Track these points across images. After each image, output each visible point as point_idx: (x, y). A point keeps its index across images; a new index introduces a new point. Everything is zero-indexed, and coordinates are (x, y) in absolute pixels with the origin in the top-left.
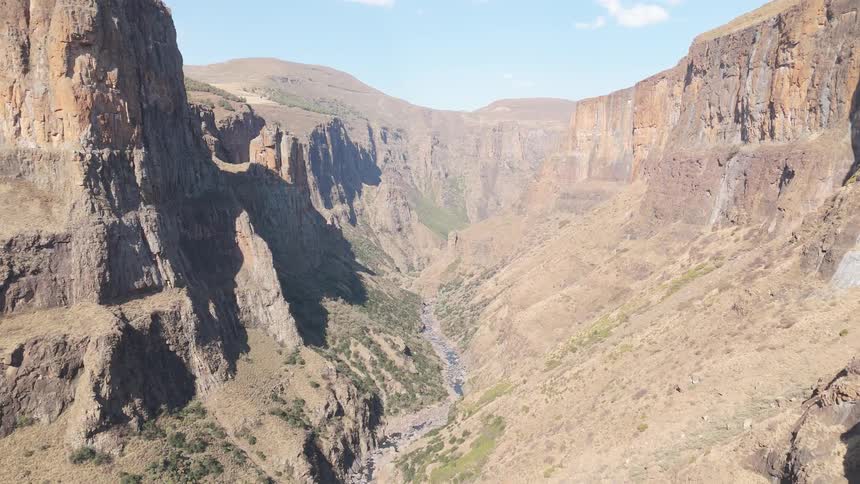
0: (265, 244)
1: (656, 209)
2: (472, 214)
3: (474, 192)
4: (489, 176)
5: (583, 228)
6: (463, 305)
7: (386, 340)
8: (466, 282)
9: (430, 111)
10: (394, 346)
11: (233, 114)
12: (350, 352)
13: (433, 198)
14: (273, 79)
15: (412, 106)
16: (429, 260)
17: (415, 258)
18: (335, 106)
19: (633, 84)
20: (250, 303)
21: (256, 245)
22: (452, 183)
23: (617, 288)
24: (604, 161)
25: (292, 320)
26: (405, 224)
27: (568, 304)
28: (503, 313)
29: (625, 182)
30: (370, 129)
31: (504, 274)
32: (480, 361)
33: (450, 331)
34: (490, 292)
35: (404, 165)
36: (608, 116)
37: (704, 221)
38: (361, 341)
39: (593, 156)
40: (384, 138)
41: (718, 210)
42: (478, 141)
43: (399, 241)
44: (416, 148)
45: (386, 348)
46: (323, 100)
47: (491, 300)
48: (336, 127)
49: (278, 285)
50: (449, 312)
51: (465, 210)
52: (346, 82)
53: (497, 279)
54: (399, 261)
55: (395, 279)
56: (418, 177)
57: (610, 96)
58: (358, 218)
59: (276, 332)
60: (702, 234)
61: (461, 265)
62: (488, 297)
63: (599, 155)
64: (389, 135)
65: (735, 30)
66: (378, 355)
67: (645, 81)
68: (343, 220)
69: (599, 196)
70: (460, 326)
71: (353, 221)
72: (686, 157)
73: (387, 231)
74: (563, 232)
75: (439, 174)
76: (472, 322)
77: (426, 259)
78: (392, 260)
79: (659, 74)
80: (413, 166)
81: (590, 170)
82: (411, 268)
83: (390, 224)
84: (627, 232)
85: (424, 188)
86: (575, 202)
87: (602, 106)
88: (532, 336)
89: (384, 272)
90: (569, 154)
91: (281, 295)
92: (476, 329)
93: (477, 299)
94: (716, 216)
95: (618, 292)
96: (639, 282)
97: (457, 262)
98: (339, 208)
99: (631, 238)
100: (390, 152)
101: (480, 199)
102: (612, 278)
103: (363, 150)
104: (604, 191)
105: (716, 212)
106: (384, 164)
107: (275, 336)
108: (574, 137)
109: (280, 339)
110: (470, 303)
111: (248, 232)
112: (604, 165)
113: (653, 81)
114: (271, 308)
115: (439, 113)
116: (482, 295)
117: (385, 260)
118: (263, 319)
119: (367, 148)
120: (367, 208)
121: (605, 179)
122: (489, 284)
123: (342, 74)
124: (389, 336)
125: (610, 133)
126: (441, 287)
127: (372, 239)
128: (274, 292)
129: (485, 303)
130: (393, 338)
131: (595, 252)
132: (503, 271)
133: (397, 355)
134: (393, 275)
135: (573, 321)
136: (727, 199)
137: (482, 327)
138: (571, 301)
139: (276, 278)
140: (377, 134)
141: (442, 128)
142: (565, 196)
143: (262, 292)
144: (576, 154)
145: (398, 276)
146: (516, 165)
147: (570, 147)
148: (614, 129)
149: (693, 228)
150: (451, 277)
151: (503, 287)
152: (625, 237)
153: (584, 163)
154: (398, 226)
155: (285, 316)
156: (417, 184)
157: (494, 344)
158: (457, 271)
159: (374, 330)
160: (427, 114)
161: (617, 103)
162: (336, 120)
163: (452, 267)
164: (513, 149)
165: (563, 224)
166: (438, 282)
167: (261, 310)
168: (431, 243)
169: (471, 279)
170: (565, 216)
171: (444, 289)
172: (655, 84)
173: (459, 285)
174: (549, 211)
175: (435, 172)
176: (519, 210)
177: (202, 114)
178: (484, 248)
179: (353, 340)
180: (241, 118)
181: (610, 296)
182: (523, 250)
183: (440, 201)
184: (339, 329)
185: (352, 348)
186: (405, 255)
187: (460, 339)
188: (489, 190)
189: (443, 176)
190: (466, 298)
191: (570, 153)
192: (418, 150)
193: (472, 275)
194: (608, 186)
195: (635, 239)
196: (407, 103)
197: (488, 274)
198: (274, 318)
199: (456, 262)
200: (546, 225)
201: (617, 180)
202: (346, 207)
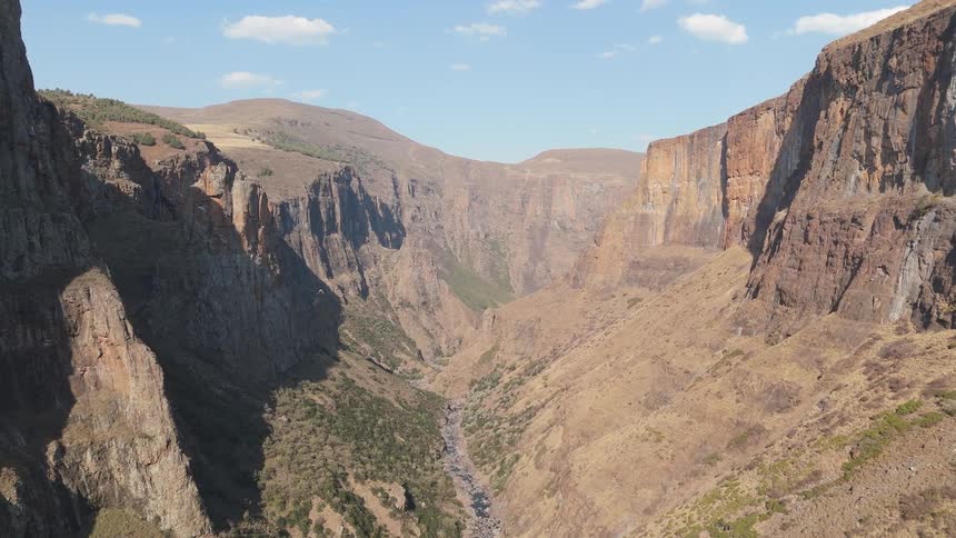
0: (151, 357)
1: (780, 291)
2: (517, 284)
3: (519, 258)
4: (538, 237)
5: (662, 309)
6: (501, 412)
7: (375, 491)
8: (506, 379)
9: (469, 162)
10: (387, 501)
11: (182, 154)
12: (309, 522)
13: (470, 262)
14: (278, 121)
15: (446, 156)
16: (460, 342)
17: (444, 339)
18: (353, 154)
19: (726, 120)
20: (113, 463)
21: (133, 359)
22: (494, 246)
23: (738, 424)
24: (685, 220)
25: (192, 488)
26: (432, 296)
27: (660, 446)
28: (555, 440)
29: (715, 248)
30: (395, 181)
31: (555, 371)
32: (521, 522)
33: (481, 457)
34: (538, 397)
35: (436, 224)
36: (690, 162)
37: (876, 316)
38: (329, 501)
39: (670, 213)
40: (412, 191)
41: (903, 299)
42: (523, 197)
43: (424, 319)
44: (451, 204)
45: (373, 504)
46: (339, 147)
47: (537, 409)
48: (345, 177)
49: (170, 427)
50: (481, 422)
51: (508, 278)
52: (370, 127)
53: (545, 378)
54: (423, 344)
55: (415, 371)
56: (453, 238)
57: (692, 137)
58: (371, 290)
59: (159, 513)
60: (879, 338)
61: (499, 354)
62: (534, 403)
63: (679, 211)
64: (419, 188)
65: (911, 20)
66: (356, 523)
67: (741, 114)
68: (351, 293)
69: (681, 266)
70: (495, 450)
71: (364, 293)
72: (830, 215)
73: (409, 305)
74: (633, 313)
75: (478, 234)
76: (511, 443)
77: (457, 342)
78: (412, 343)
79: (762, 105)
80: (447, 226)
81: (666, 232)
82: (438, 352)
83: (414, 299)
84: (737, 324)
85: (459, 252)
86: (647, 273)
87: (681, 149)
88: (601, 500)
89: (400, 360)
90: (640, 212)
91: (174, 444)
92: (517, 458)
93: (519, 407)
94: (900, 308)
95: (742, 431)
96: (777, 416)
97: (495, 349)
98: (345, 278)
99: (744, 333)
100: (419, 208)
101: (526, 264)
102: (730, 406)
103: (383, 206)
104: (686, 260)
105: (900, 302)
106: (410, 221)
107: (158, 519)
108: (645, 190)
109: (165, 527)
110: (510, 410)
111: (120, 334)
112: (687, 225)
113: (754, 113)
114: (154, 469)
115: (479, 164)
116: (526, 399)
117: (404, 345)
118: (136, 492)
119: (389, 204)
120: (385, 278)
121: (686, 244)
122: (536, 383)
123: (366, 119)
124: (380, 484)
125: (693, 183)
126: (472, 384)
127: (389, 317)
128: (161, 440)
129: (531, 413)
130: (386, 486)
131: (690, 352)
132: (553, 366)
133: (392, 515)
134: (412, 364)
135: (670, 479)
136: (920, 282)
137: (524, 459)
138: (665, 442)
139: (166, 414)
140: (404, 188)
141: (482, 180)
142: (635, 265)
143: (137, 441)
144: (649, 211)
145: (419, 365)
146: (569, 225)
147: (640, 201)
148: (699, 177)
149: (859, 328)
150: (486, 370)
151: (555, 389)
152: (735, 332)
153: (660, 222)
154: (422, 299)
155: (179, 483)
156: (452, 247)
157: (541, 494)
158: (494, 362)
159: (357, 477)
160: (464, 165)
161: (703, 144)
162: (347, 169)
163: (487, 357)
164: (565, 205)
165: (634, 302)
166: (468, 377)
167: (134, 473)
168: (464, 321)
169: (513, 374)
170: (634, 291)
171: (476, 386)
172: (757, 118)
173: (496, 382)
174: (614, 285)
175: (473, 232)
176: (576, 283)
177: (114, 149)
178: (529, 332)
179: (316, 501)
180: (194, 158)
181: (729, 436)
182: (580, 336)
183: (479, 267)
184: (295, 483)
185: (314, 515)
186: (431, 336)
187: (494, 472)
188: (537, 254)
189: (482, 236)
190: (505, 404)
191: (641, 210)
192: (452, 206)
193: (513, 368)
194: (692, 253)
195: (750, 334)
196: (441, 153)
197: (534, 369)
198: (158, 487)
199: (493, 349)
200: (612, 301)
201: (704, 245)
202: (356, 275)
